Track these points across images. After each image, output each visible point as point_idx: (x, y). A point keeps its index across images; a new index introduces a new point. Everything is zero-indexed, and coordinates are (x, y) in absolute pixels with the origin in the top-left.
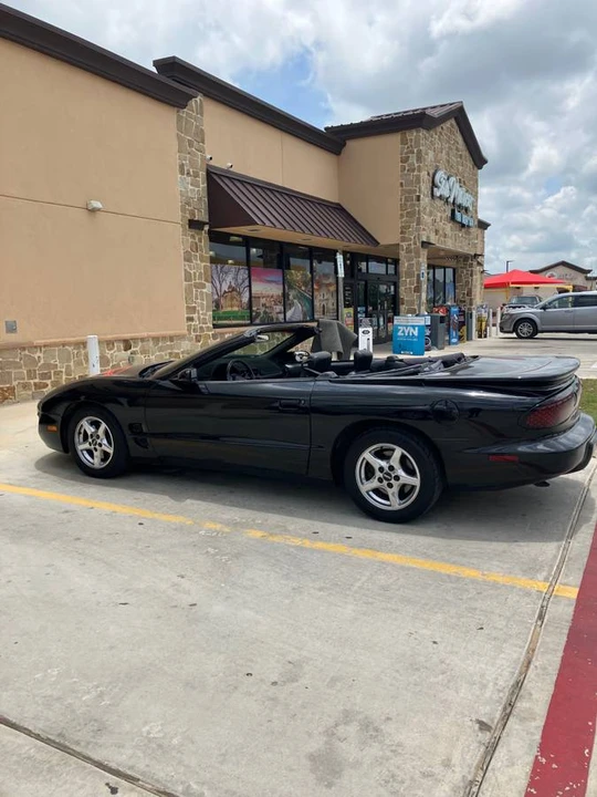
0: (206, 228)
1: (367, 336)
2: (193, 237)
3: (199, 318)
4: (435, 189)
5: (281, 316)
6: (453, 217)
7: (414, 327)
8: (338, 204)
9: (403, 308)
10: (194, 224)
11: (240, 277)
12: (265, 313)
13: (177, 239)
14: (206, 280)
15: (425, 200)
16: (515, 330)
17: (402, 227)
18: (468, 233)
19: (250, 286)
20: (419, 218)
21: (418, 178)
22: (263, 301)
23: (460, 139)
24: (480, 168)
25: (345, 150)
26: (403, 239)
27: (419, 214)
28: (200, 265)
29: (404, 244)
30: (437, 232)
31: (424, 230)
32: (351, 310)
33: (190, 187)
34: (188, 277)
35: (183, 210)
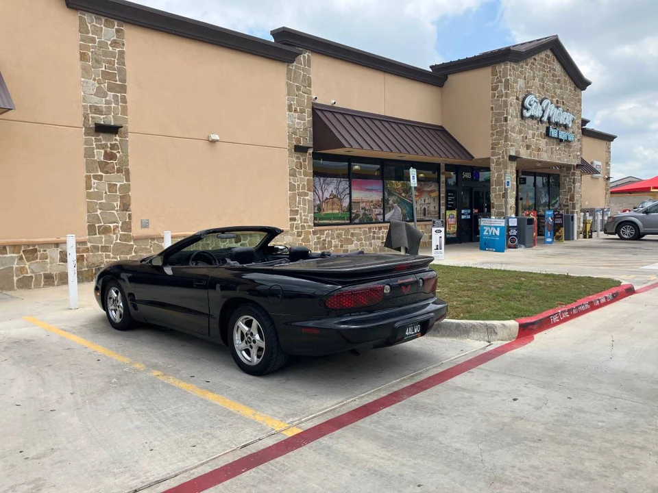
0: (311, 151)
1: (439, 235)
2: (298, 158)
3: (301, 218)
4: (525, 111)
5: (381, 217)
6: (547, 134)
7: (496, 227)
8: (441, 127)
9: (493, 211)
10: (299, 149)
11: (341, 188)
12: (364, 214)
13: (284, 159)
14: (309, 190)
15: (514, 121)
16: (617, 232)
17: (492, 144)
18: (570, 147)
19: (350, 194)
20: (507, 136)
21: (505, 102)
22: (362, 205)
23: (557, 67)
24: (584, 89)
25: (446, 83)
26: (493, 154)
27: (506, 132)
28: (304, 178)
29: (494, 158)
30: (528, 147)
31: (512, 145)
32: (454, 213)
33: (297, 121)
34: (292, 188)
35: (290, 138)
